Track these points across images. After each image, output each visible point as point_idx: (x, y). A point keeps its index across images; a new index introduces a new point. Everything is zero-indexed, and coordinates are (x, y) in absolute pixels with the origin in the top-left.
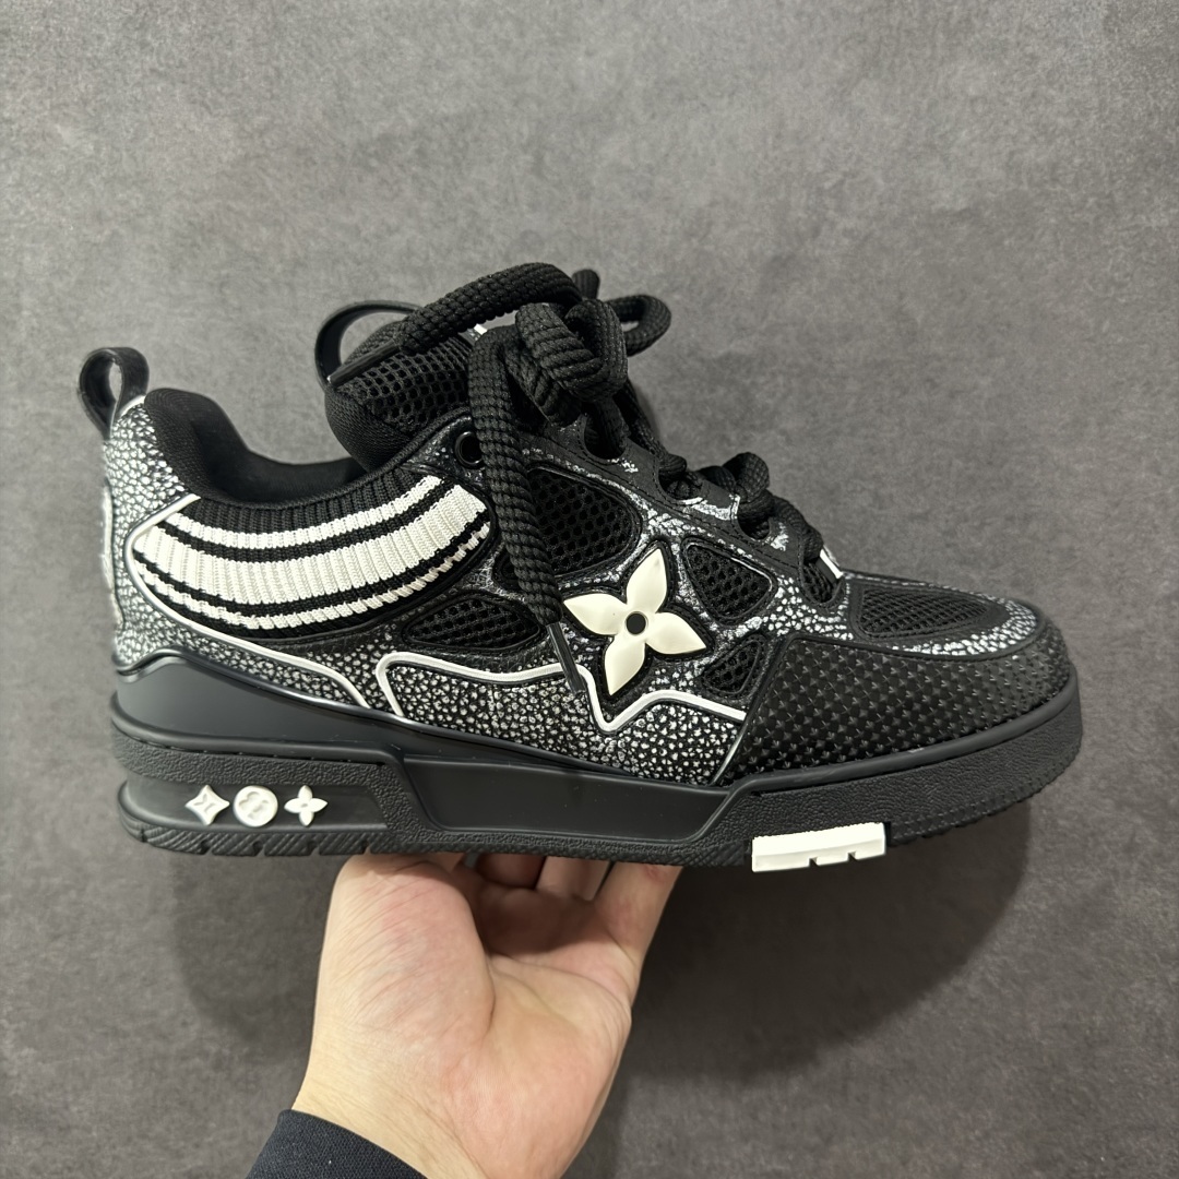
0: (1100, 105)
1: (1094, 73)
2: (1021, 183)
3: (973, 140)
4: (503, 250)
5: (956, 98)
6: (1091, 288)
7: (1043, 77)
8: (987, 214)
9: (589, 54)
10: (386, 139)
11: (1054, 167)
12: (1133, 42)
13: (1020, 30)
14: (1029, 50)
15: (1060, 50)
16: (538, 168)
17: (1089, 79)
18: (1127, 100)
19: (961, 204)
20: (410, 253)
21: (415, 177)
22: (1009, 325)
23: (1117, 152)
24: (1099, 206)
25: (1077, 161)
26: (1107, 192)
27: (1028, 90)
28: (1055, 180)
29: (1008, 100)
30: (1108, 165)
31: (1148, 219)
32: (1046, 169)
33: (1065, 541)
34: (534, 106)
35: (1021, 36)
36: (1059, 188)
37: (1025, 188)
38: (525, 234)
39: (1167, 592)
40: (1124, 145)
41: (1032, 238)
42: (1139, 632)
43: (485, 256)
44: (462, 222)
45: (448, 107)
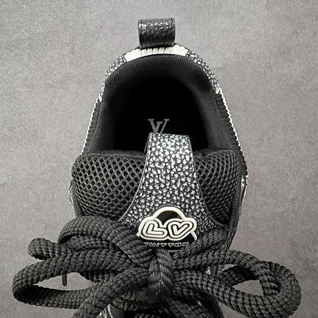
0: (265, 32)
1: (263, 22)
2: (239, 58)
3: (223, 44)
4: (60, 79)
5: (217, 30)
6: (264, 94)
7: (246, 23)
8: (228, 68)
9: (91, 13)
10: (18, 40)
11: (251, 53)
12: (275, 12)
13: (238, 8)
14: (241, 14)
15: (251, 15)
16: (73, 52)
17: (261, 24)
18: (274, 31)
19: (220, 65)
20: (26, 79)
21: (28, 53)
22: (237, 106)
23: (271, 48)
24: (266, 66)
25: (258, 51)
26: (268, 62)
27: (241, 28)
28: (251, 58)
29: (235, 30)
30: (268, 53)
31: (282, 70)
32: (248, 54)
33: (257, 180)
34: (71, 30)
35: (238, 10)
36: (252, 60)
37: (241, 60)
38: (67, 74)
39: (292, 198)
40: (273, 46)
41: (244, 77)
42: (283, 212)
43: (53, 82)
44: (45, 70)
45: (40, 30)
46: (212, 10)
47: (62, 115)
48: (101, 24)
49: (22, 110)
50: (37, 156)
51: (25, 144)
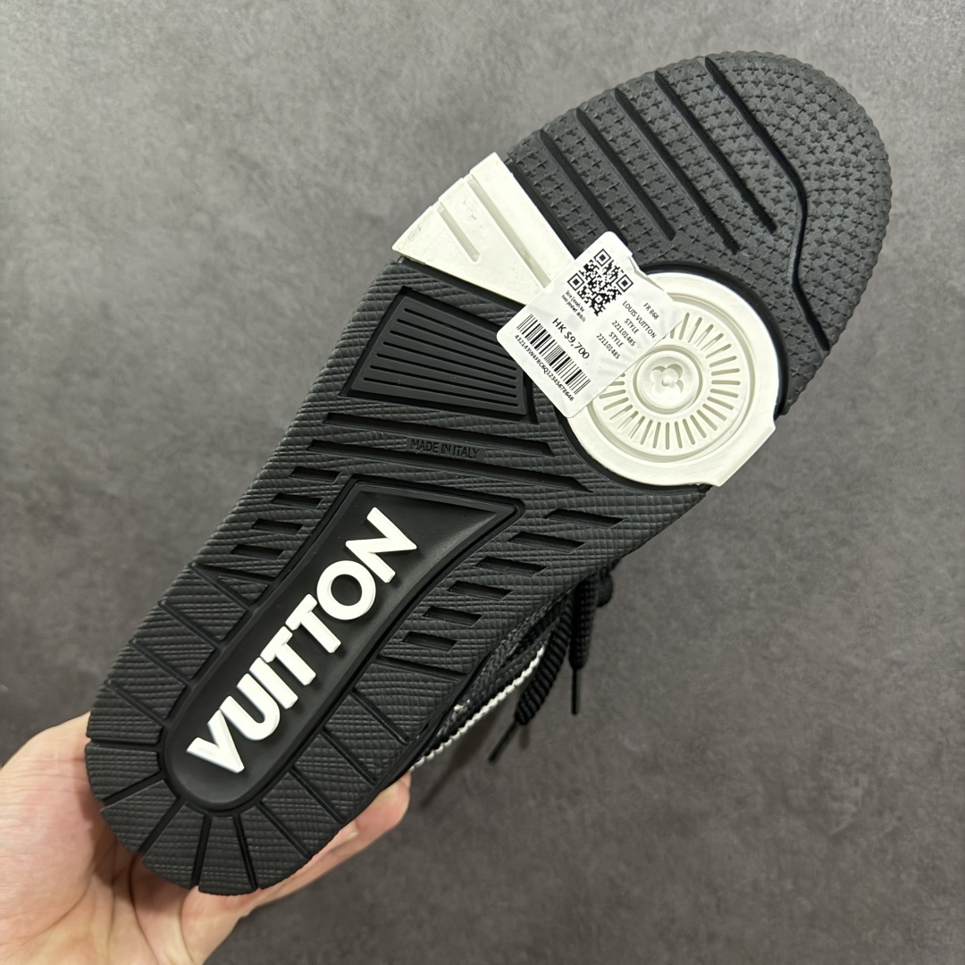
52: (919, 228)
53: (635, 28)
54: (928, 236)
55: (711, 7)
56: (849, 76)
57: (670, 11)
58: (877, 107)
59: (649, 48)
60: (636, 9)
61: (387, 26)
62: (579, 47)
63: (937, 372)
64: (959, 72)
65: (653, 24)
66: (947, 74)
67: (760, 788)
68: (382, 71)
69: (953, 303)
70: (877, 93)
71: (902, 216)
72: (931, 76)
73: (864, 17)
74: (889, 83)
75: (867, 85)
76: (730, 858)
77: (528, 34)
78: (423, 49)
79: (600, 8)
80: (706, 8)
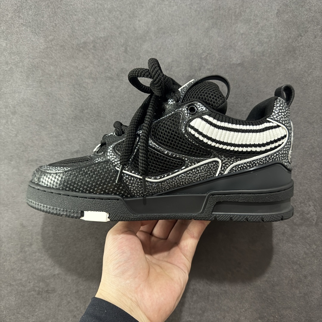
46: (233, 18)
47: (118, 100)
48: (148, 29)
49: (89, 96)
50: (100, 131)
51: (92, 122)
52: (213, 55)
53: (107, 59)
54: (217, 55)
55: (122, 41)
56: (168, 33)
57: (113, 49)
58: (181, 35)
59: (114, 61)
60: (104, 54)
61: (46, 102)
62: (97, 74)
63: (246, 86)
64: (194, 12)
65: (111, 55)
66: (191, 15)
67: (286, 226)
68: (53, 114)
69: (236, 67)
70: (178, 32)
71: (207, 56)
72: (188, 19)
73: (161, 17)
74: (179, 27)
75: (174, 32)
76: (293, 251)
77: (82, 80)
78: (59, 102)
79: (95, 61)
80: (121, 42)
